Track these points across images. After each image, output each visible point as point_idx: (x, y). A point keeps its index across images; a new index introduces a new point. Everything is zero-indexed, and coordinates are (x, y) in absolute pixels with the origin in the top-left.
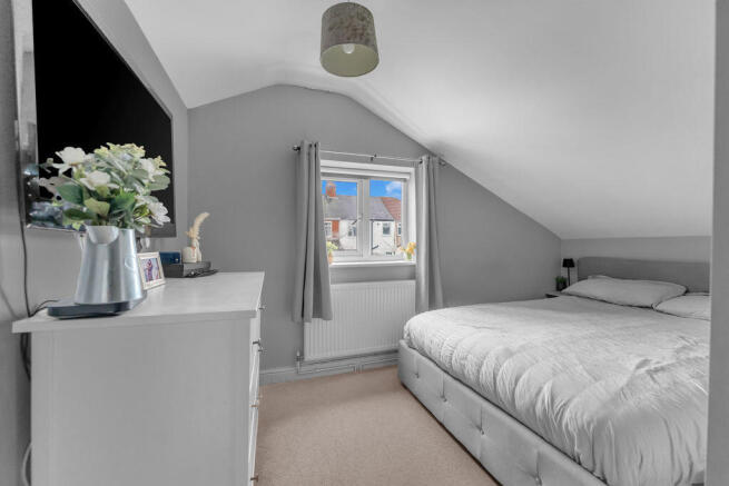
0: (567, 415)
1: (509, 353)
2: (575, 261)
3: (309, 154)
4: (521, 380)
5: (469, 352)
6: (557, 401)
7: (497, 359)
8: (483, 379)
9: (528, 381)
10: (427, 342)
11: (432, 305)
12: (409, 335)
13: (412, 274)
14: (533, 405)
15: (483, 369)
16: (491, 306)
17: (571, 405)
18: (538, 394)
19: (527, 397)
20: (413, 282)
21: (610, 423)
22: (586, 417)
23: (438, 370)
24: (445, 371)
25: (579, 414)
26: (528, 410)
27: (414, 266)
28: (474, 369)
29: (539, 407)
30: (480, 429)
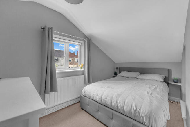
0: (141, 112)
1: (119, 95)
2: (119, 68)
3: (48, 31)
4: (125, 103)
5: (107, 96)
6: (138, 108)
7: (116, 97)
8: (113, 104)
9: (128, 103)
10: (92, 95)
11: (89, 82)
12: (85, 93)
13: (83, 73)
14: (131, 110)
15: (113, 101)
16: (105, 81)
17: (142, 109)
18: (131, 107)
19: (129, 108)
20: (83, 76)
21: (153, 112)
22: (147, 112)
23: (96, 103)
24: (99, 103)
25: (145, 111)
26: (129, 112)
27: (84, 71)
28: (110, 102)
29: (132, 111)
30: (112, 119)
